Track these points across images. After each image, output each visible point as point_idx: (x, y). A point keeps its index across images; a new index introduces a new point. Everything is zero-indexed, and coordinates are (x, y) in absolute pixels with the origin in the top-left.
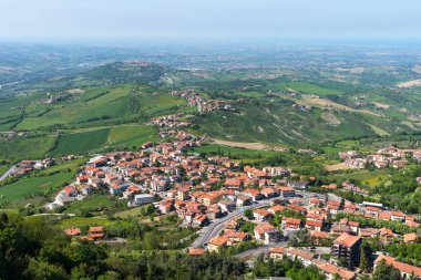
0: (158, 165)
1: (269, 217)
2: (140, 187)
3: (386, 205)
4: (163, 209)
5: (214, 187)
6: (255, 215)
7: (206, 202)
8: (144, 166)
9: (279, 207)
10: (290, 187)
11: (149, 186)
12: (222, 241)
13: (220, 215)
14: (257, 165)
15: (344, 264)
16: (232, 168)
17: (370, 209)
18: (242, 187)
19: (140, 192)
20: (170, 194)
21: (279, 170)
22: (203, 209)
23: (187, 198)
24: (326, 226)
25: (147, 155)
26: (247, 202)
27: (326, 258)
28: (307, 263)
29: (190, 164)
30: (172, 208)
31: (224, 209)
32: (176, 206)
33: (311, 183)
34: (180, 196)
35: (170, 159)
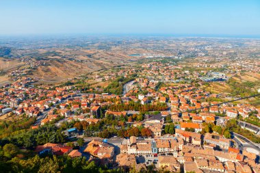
0: (13, 93)
1: (66, 106)
2: (5, 105)
3: (110, 93)
4: (18, 113)
5: (42, 99)
6: (61, 106)
7: (39, 105)
8: (5, 95)
9: (70, 102)
10: (74, 93)
11: (9, 104)
12: (47, 120)
13: (45, 110)
14: (61, 86)
15: (96, 117)
16: (50, 89)
17: (105, 96)
18: (55, 96)
19: (5, 108)
20: (21, 106)
21: (70, 87)
22: (37, 109)
23: (30, 106)
24: (89, 105)
25: (7, 90)
26: (57, 102)
27: (89, 116)
28: (81, 120)
29: (30, 91)
30: (23, 111)
31: (47, 107)
32: (25, 110)
33: (83, 90)
34: (26, 105)
35: (20, 90)
